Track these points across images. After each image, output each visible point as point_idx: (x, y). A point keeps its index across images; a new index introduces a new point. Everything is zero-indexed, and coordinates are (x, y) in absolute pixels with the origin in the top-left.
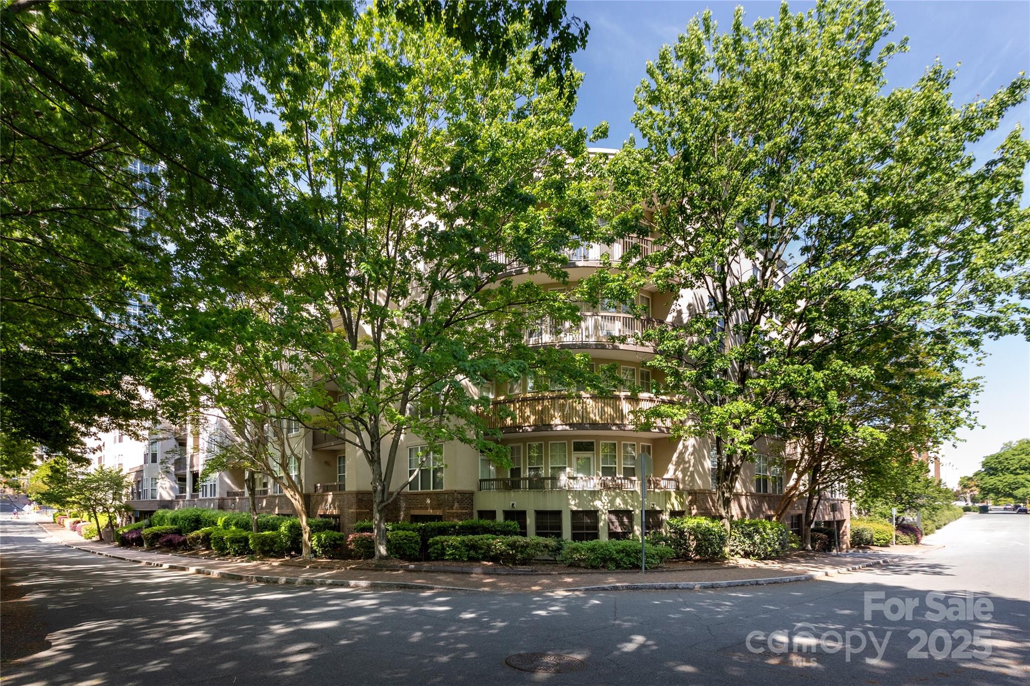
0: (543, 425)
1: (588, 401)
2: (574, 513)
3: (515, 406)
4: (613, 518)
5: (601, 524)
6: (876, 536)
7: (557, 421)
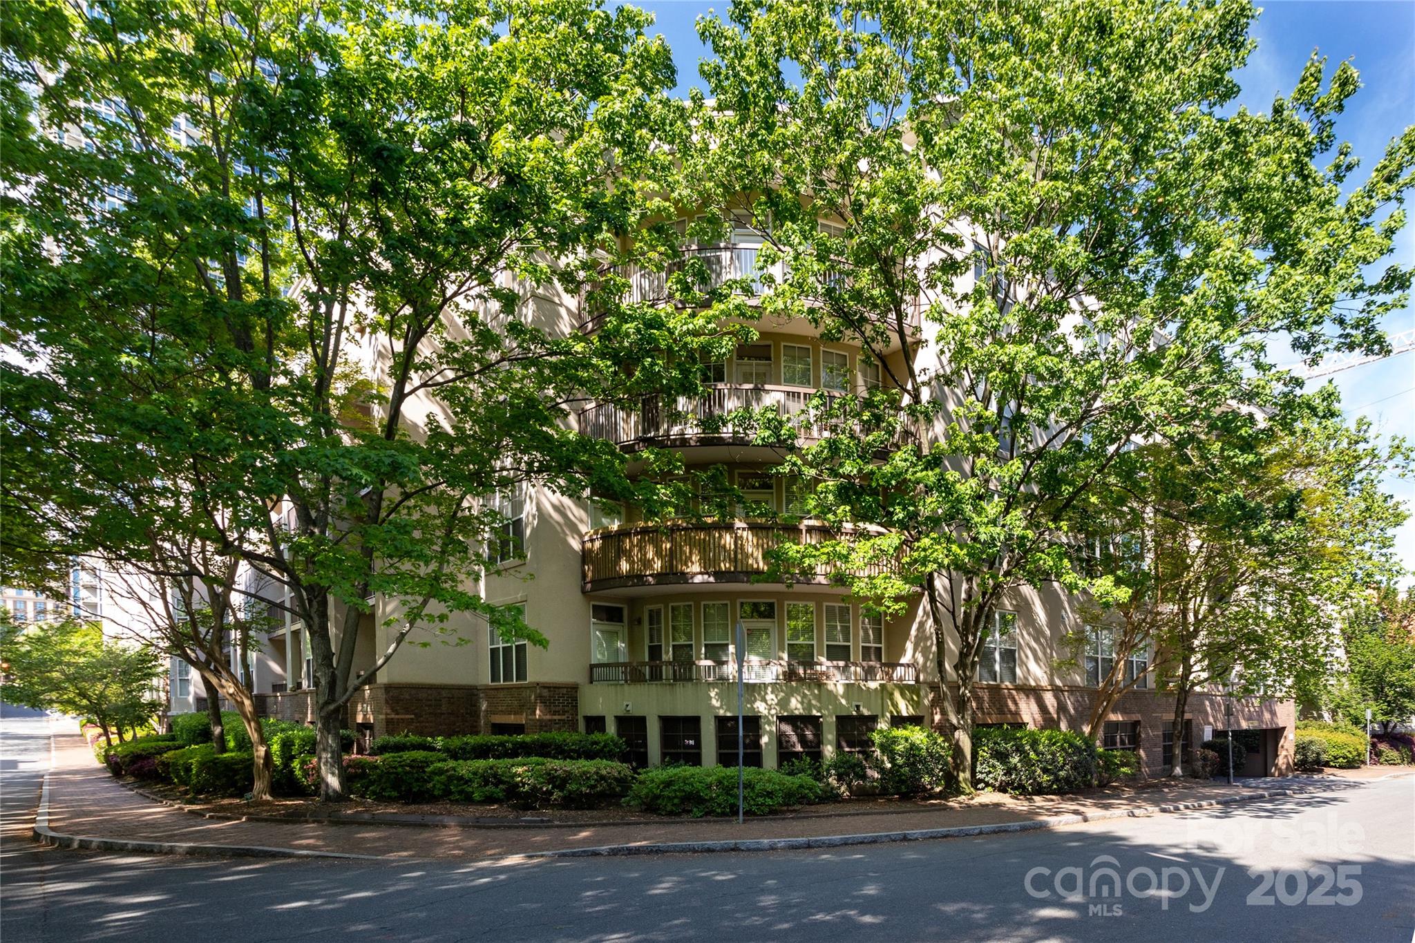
0: (672, 575)
1: (745, 534)
2: (721, 721)
3: (631, 542)
4: (787, 729)
5: (765, 740)
6: (1334, 752)
7: (696, 568)
